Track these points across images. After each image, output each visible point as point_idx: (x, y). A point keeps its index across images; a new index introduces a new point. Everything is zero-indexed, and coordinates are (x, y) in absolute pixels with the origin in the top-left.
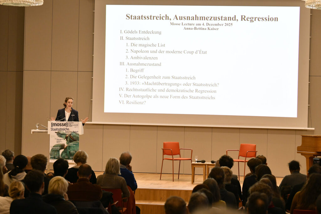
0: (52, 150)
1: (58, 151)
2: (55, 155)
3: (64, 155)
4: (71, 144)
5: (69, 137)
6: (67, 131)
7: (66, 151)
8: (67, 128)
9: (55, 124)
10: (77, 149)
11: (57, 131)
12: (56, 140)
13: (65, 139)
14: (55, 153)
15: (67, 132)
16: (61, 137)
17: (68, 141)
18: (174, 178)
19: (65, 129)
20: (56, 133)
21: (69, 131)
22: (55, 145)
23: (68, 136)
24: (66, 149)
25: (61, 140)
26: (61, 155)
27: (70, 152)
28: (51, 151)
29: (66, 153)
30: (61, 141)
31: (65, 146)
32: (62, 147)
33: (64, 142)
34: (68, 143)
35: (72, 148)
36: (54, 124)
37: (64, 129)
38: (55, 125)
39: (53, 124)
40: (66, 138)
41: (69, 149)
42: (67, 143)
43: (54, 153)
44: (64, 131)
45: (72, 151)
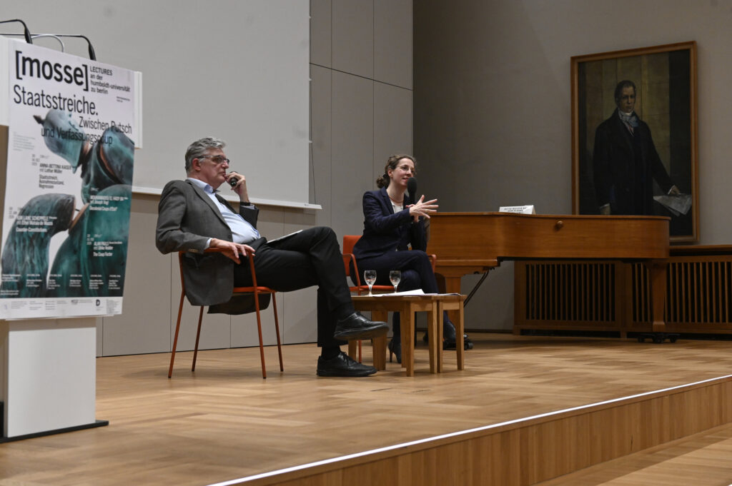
0: (13, 232)
1: (41, 241)
2: (23, 273)
3: (65, 266)
4: (99, 198)
5: (94, 154)
6: (87, 117)
7: (76, 241)
8: (90, 96)
9: (32, 62)
10: (121, 231)
11: (43, 113)
12: (36, 172)
13: (79, 170)
14: (27, 258)
15: (86, 124)
16: (59, 149)
17: (87, 182)
18: (266, 365)
19: (80, 107)
20: (38, 119)
21: (94, 118)
22: (29, 205)
23: (91, 149)
24: (76, 230)
25: (58, 169)
26: (55, 270)
27: (91, 249)
28: (8, 244)
29: (74, 258)
30: (60, 177)
31: (76, 214)
32: (61, 213)
33: (71, 184)
34: (87, 194)
35: (104, 223)
36: (28, 63)
37: (73, 105)
38: (35, 65)
39: (25, 60)
40: (84, 160)
41: (91, 231)
42: (84, 191)
43: (23, 259)
44: (75, 118)
45: (100, 245)
